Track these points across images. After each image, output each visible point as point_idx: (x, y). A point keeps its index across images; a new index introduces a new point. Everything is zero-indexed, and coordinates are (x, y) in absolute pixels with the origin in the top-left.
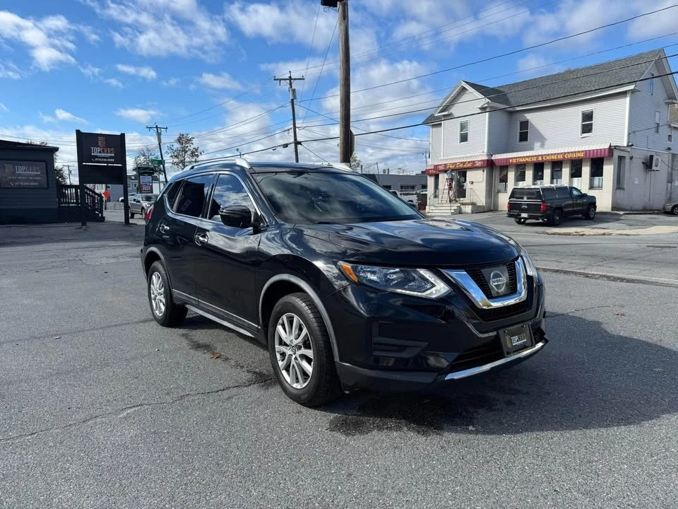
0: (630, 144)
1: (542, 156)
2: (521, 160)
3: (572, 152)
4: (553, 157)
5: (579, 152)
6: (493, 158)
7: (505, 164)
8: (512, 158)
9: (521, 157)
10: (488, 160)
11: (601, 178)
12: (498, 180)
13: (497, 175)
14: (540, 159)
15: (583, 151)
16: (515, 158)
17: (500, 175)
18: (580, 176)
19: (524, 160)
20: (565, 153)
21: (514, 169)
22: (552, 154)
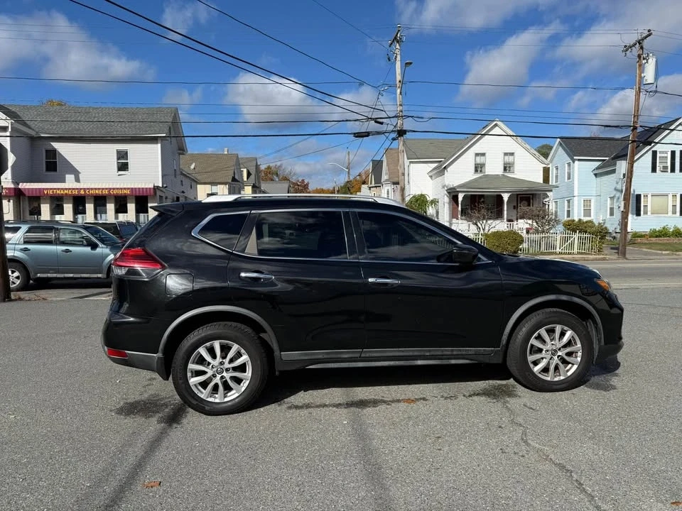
0: (165, 186)
1: (85, 189)
2: (58, 192)
3: (117, 189)
4: (97, 192)
5: (125, 189)
6: (20, 187)
7: (38, 195)
8: (47, 189)
9: (58, 189)
10: (15, 188)
11: (146, 214)
12: (28, 213)
13: (26, 207)
14: (82, 192)
15: (128, 189)
16: (51, 189)
17: (30, 207)
18: (127, 212)
19: (62, 192)
20: (110, 189)
21: (49, 201)
22: (96, 189)
